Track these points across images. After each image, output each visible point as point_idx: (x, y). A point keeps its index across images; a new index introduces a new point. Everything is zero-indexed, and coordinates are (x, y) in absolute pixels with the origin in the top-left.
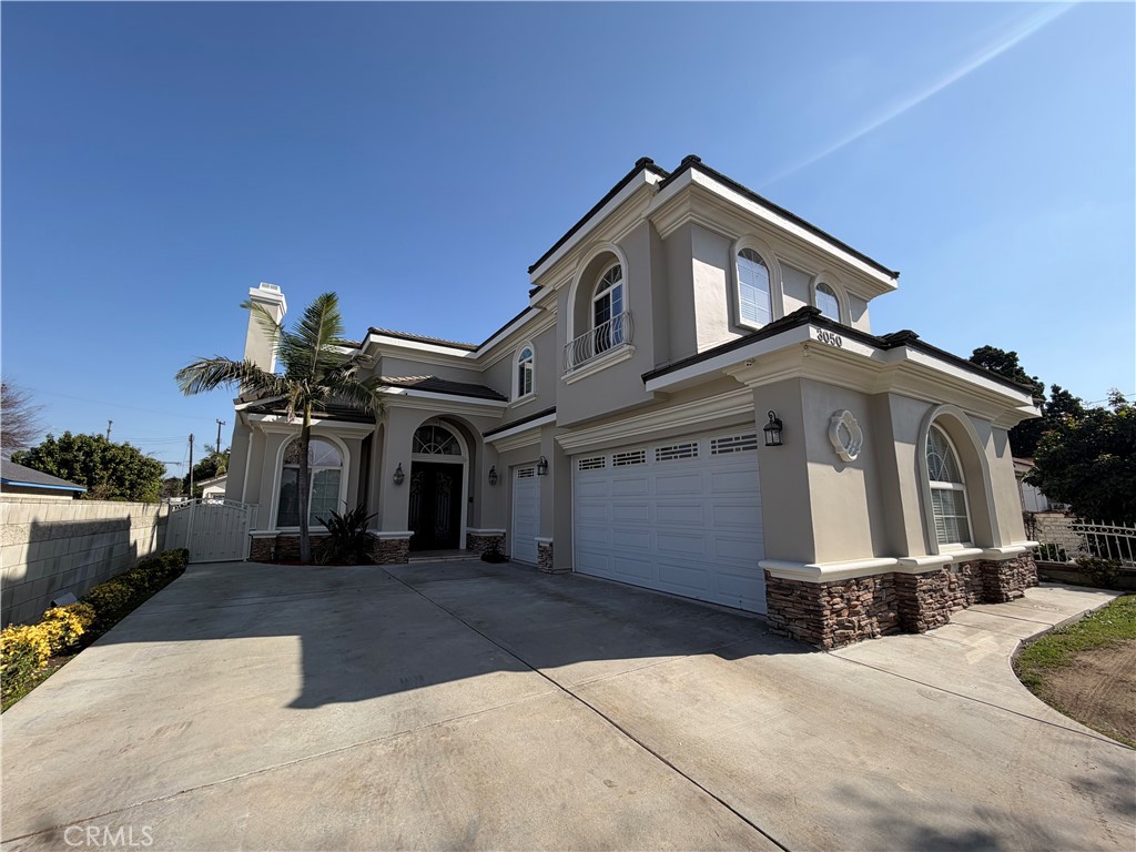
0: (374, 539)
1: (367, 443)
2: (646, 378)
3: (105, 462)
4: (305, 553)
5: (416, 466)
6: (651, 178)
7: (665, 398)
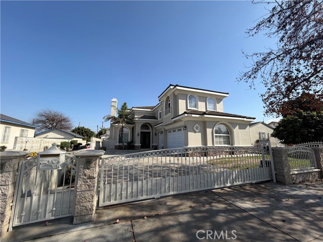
0: (135, 146)
1: (133, 128)
2: (172, 119)
3: (85, 132)
4: (123, 148)
5: (141, 132)
6: (172, 87)
7: (175, 122)
